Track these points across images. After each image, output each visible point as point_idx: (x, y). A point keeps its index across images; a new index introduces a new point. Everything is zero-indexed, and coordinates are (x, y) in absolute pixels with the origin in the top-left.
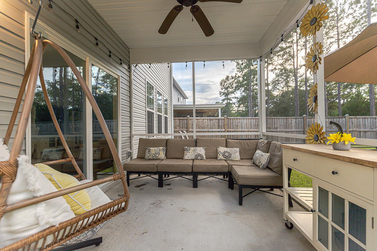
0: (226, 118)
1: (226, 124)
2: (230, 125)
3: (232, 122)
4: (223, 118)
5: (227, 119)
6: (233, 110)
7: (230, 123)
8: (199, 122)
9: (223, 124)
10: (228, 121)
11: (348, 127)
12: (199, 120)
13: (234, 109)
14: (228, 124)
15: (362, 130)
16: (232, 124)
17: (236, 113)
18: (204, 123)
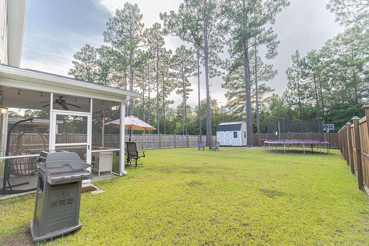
0: (64, 135)
1: (64, 139)
2: (68, 140)
3: (69, 138)
4: (62, 134)
5: (66, 135)
6: (67, 119)
7: (68, 138)
8: (35, 138)
9: (61, 139)
10: (66, 137)
11: (144, 140)
12: (34, 135)
13: (70, 119)
14: (66, 139)
15: (149, 141)
16: (69, 139)
17: (71, 123)
18: (40, 139)
